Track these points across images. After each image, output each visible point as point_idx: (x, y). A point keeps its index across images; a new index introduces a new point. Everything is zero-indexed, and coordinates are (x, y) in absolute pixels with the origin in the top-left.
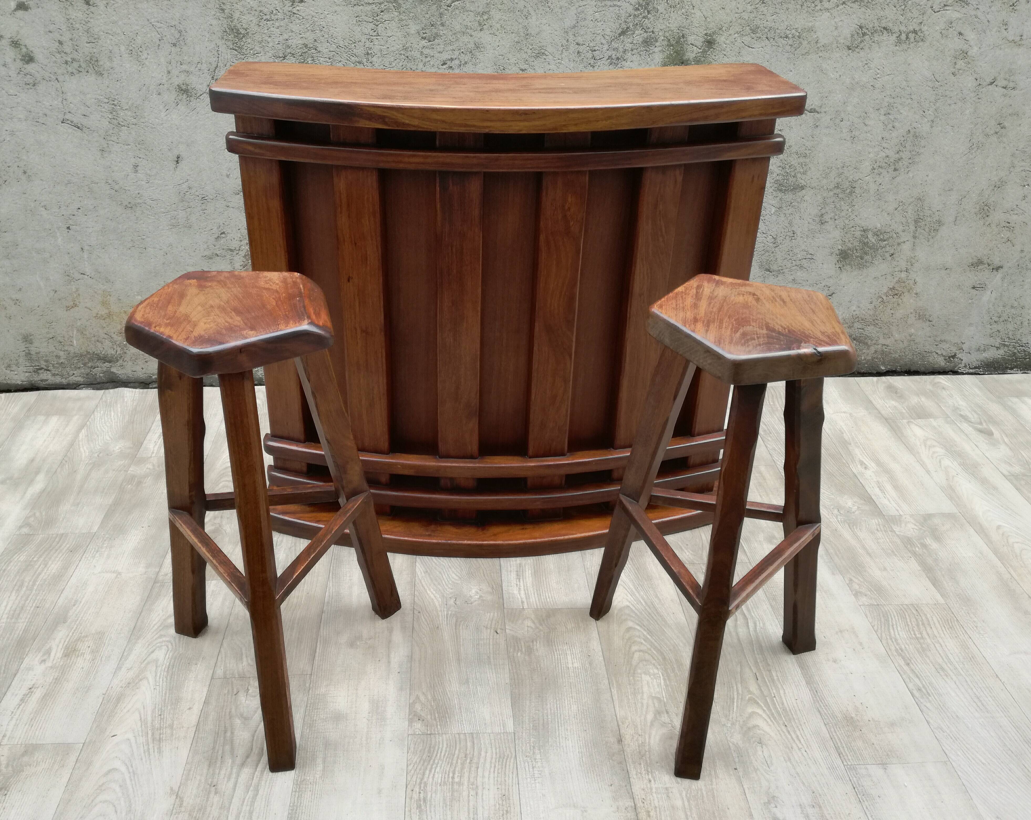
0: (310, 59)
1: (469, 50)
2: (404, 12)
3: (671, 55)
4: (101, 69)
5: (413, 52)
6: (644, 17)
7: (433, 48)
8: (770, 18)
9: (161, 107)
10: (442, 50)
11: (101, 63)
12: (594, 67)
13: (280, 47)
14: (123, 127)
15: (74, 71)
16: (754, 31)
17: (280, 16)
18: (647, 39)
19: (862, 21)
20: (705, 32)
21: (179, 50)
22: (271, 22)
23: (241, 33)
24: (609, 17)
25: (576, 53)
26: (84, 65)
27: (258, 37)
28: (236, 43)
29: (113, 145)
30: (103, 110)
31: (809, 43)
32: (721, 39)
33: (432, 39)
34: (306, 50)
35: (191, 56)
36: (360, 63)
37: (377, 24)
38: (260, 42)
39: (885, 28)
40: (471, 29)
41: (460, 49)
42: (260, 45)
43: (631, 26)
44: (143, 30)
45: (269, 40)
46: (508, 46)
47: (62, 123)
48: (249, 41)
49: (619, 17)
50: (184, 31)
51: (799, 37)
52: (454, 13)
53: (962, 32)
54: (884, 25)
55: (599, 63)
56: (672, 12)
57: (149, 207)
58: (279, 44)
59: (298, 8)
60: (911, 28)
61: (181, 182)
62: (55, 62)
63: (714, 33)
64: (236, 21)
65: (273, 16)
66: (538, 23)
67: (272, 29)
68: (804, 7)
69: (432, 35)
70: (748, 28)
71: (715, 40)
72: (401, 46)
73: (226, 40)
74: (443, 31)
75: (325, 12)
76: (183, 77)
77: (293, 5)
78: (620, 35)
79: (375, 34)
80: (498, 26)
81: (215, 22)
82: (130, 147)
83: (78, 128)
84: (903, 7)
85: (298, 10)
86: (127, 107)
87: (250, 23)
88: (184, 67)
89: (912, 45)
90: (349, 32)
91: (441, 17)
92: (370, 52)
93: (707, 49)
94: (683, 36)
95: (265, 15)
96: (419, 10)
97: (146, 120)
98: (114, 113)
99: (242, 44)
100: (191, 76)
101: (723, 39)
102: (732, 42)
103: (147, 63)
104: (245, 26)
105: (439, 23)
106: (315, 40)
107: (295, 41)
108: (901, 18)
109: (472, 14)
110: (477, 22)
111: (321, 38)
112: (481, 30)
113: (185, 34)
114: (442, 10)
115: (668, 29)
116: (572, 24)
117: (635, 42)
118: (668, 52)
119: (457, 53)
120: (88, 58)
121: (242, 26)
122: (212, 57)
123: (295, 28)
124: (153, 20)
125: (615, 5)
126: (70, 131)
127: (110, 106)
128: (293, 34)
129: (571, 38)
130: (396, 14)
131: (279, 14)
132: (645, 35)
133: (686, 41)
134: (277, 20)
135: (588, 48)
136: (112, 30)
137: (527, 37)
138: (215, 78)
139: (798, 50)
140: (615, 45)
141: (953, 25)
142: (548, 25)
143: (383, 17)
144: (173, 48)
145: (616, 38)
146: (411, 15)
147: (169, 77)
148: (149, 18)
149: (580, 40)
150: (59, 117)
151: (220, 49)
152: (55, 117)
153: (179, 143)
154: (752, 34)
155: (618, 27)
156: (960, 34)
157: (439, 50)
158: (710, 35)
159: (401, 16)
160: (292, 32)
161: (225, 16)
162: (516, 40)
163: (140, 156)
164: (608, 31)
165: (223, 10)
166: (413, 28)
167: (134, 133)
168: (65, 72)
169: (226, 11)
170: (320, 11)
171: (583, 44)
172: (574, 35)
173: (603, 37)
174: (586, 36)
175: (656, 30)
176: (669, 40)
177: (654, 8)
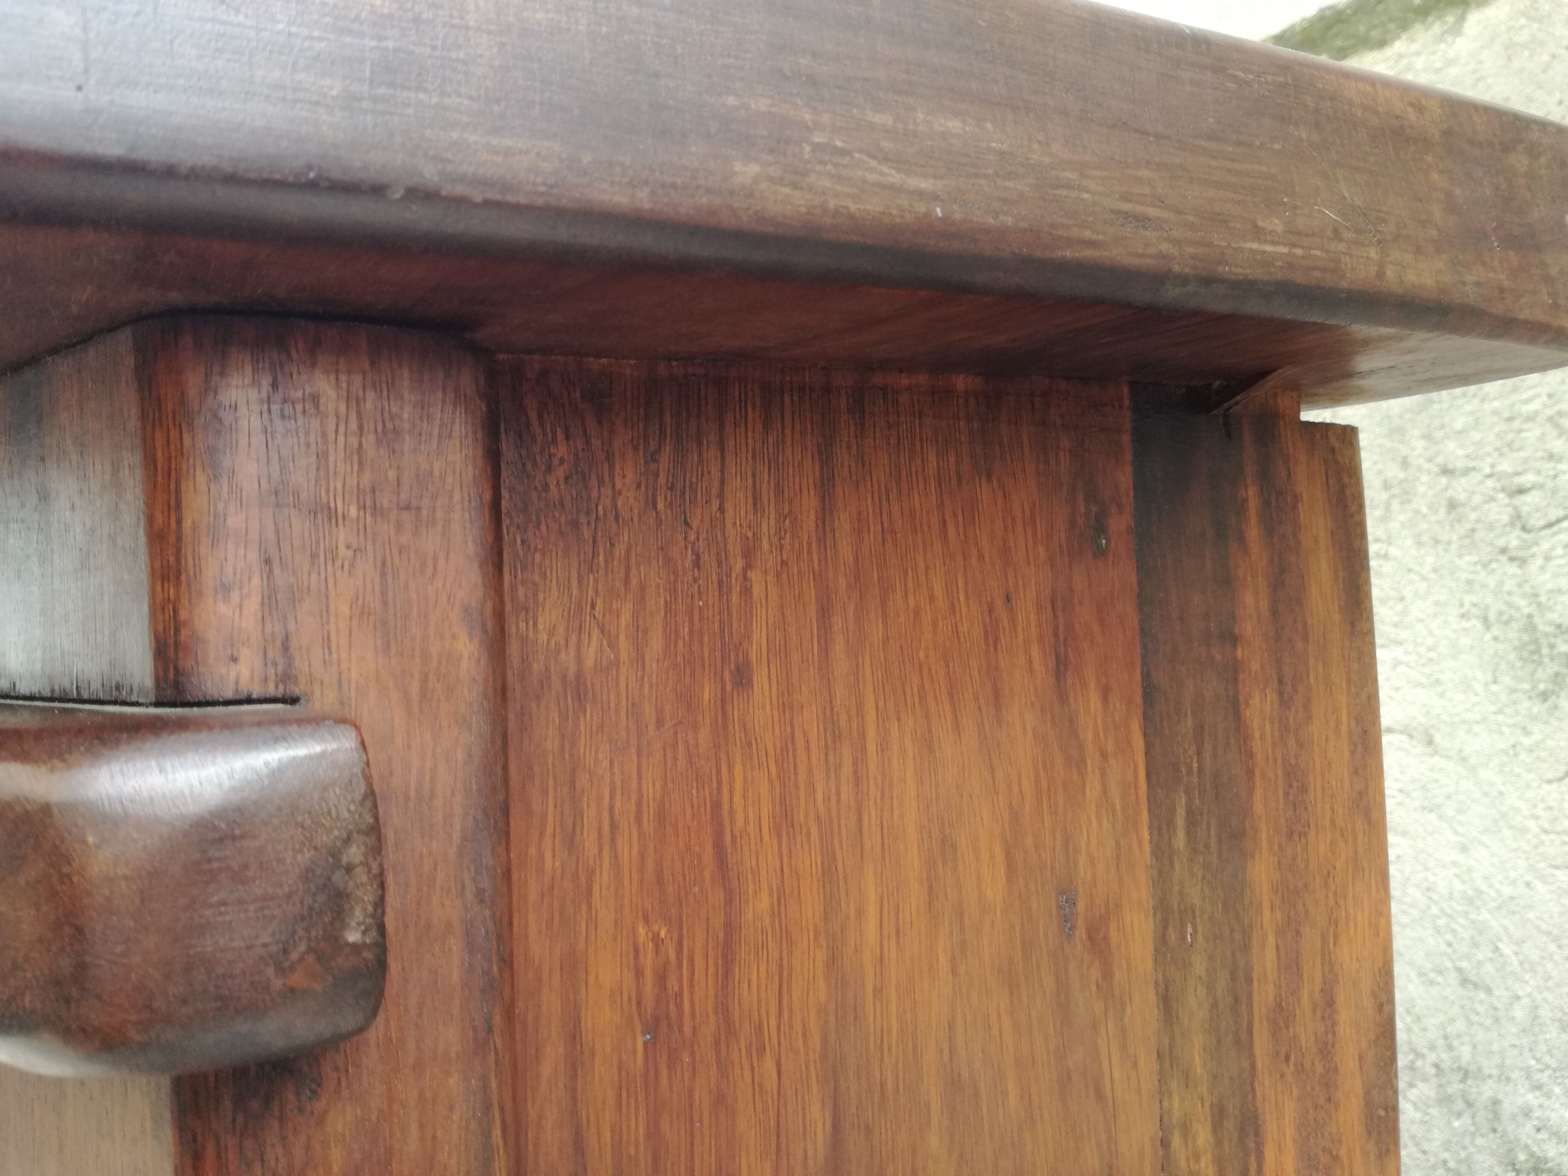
12: (1522, 562)
25: (1442, 511)
55: (1545, 546)
135: (1490, 483)
171: (1467, 471)
172: (1427, 437)
173: (1557, 426)
174: (1476, 436)
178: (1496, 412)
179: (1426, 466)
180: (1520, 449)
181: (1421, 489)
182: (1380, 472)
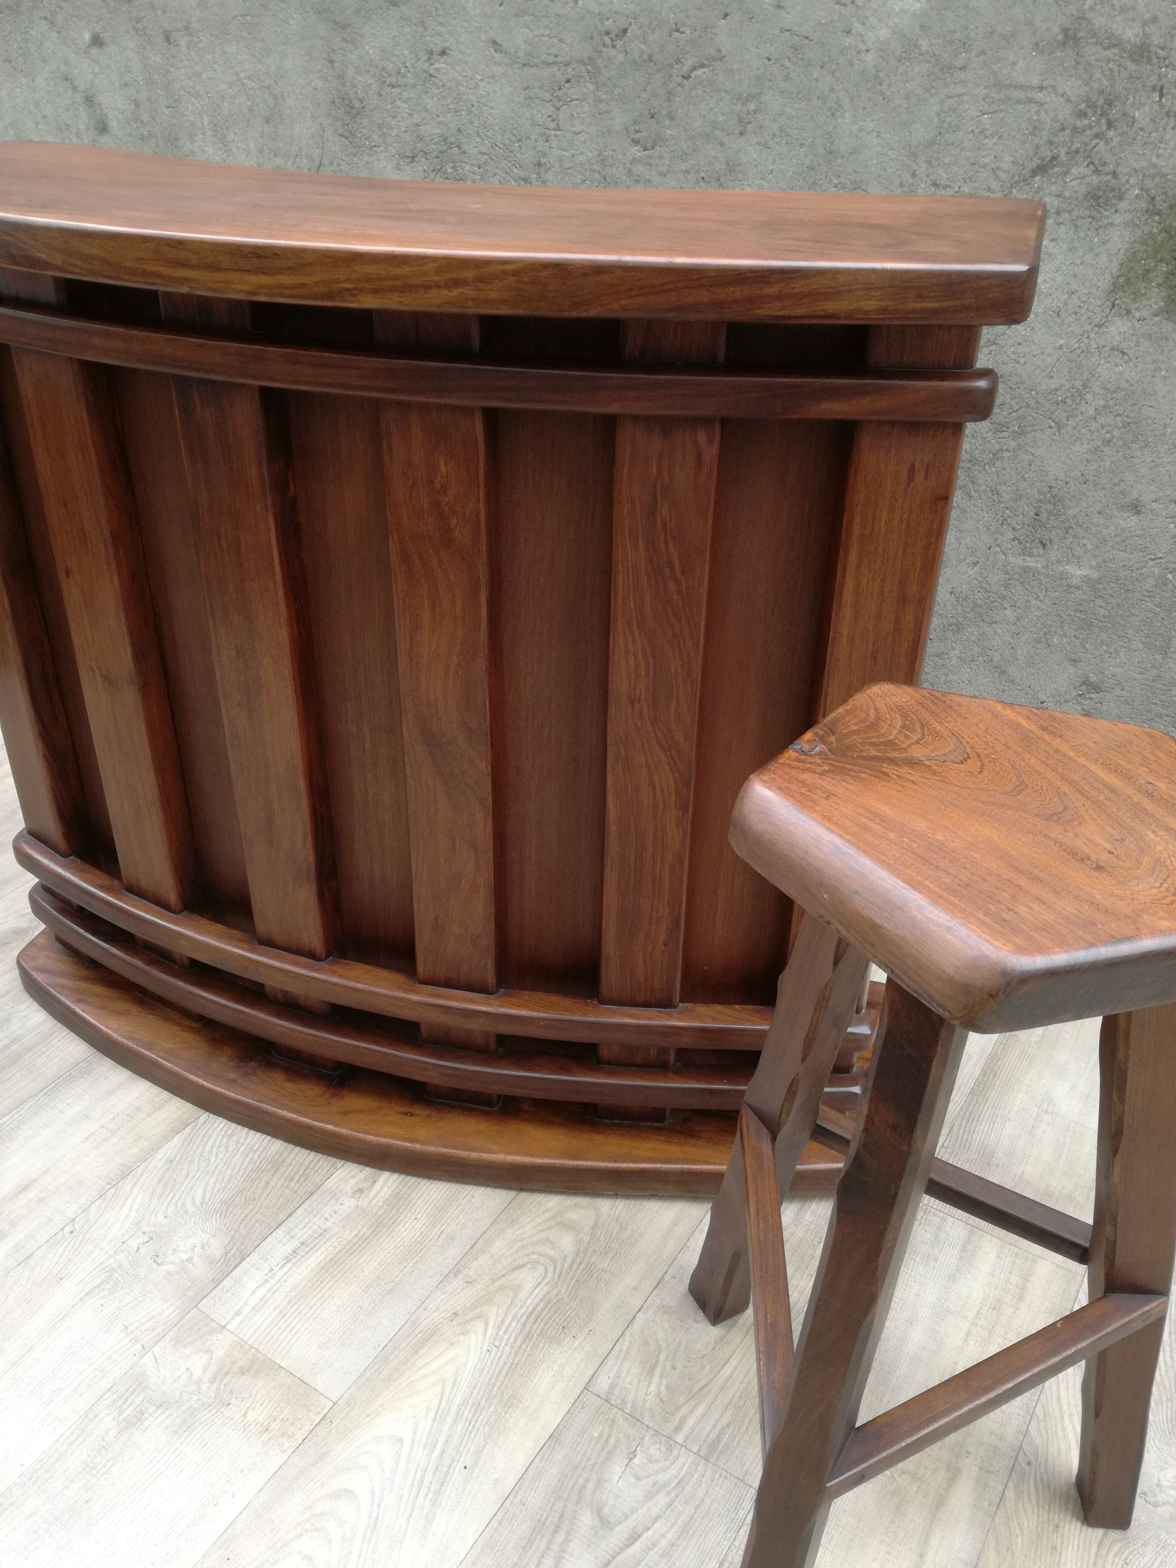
0: (450, 165)
1: (715, 175)
2: (605, 85)
3: (1153, 237)
4: (180, 153)
5: (614, 169)
6: (1097, 136)
7: (650, 164)
10: (665, 169)
11: (181, 143)
13: (407, 137)
17: (410, 79)
18: (1099, 189)
21: (273, 130)
22: (397, 90)
23: (354, 107)
24: (1014, 126)
26: (161, 144)
27: (377, 117)
28: (348, 124)
33: (649, 145)
34: (445, 147)
35: (287, 143)
36: (526, 180)
37: (558, 105)
38: (380, 127)
40: (723, 129)
41: (698, 172)
43: (1062, 155)
44: (230, 90)
45: (393, 122)
46: (790, 173)
48: (365, 122)
49: (1035, 130)
50: (280, 98)
52: (693, 93)
56: (1169, 129)
58: (406, 131)
59: (437, 65)
62: (130, 135)
64: (348, 84)
65: (400, 79)
69: (650, 136)
72: (595, 153)
73: (334, 117)
74: (670, 130)
75: (477, 76)
77: (429, 58)
78: (1034, 173)
79: (553, 125)
80: (775, 127)
81: (319, 84)
85: (437, 70)
87: (368, 89)
90: (512, 118)
91: (669, 101)
92: (543, 161)
95: (390, 75)
99: (356, 126)
103: (234, 149)
104: (361, 94)
105: (664, 112)
106: (460, 130)
107: (429, 128)
109: (727, 97)
110: (735, 117)
111: (469, 126)
112: (741, 134)
113: (281, 102)
115: (1152, 171)
116: (927, 137)
117: (1067, 194)
118: (1146, 229)
120: (167, 134)
121: (356, 93)
122: (315, 146)
123: (430, 103)
124: (242, 75)
125: (1030, 101)
128: (427, 115)
129: (922, 169)
130: (591, 86)
131: (409, 74)
132: (1095, 180)
134: (406, 86)
136: (194, 88)
137: (831, 157)
142: (875, 134)
143: (569, 93)
144: (266, 128)
145: (1025, 180)
146: (618, 91)
148: (238, 70)
149: (941, 175)
151: (326, 134)
155: (1031, 153)
157: (660, 168)
159: (599, 93)
160: (427, 110)
161: (334, 75)
162: (807, 162)
164: (1006, 162)
165: (332, 62)
166: (619, 120)
169: (336, 65)
170: (470, 74)
171: (946, 187)
172: (929, 162)
173: (995, 174)
175: (1122, 170)
176: (1153, 198)
177: (1125, 114)
178: (967, 159)
179: (925, 179)
180: (976, 181)
182: (900, 176)
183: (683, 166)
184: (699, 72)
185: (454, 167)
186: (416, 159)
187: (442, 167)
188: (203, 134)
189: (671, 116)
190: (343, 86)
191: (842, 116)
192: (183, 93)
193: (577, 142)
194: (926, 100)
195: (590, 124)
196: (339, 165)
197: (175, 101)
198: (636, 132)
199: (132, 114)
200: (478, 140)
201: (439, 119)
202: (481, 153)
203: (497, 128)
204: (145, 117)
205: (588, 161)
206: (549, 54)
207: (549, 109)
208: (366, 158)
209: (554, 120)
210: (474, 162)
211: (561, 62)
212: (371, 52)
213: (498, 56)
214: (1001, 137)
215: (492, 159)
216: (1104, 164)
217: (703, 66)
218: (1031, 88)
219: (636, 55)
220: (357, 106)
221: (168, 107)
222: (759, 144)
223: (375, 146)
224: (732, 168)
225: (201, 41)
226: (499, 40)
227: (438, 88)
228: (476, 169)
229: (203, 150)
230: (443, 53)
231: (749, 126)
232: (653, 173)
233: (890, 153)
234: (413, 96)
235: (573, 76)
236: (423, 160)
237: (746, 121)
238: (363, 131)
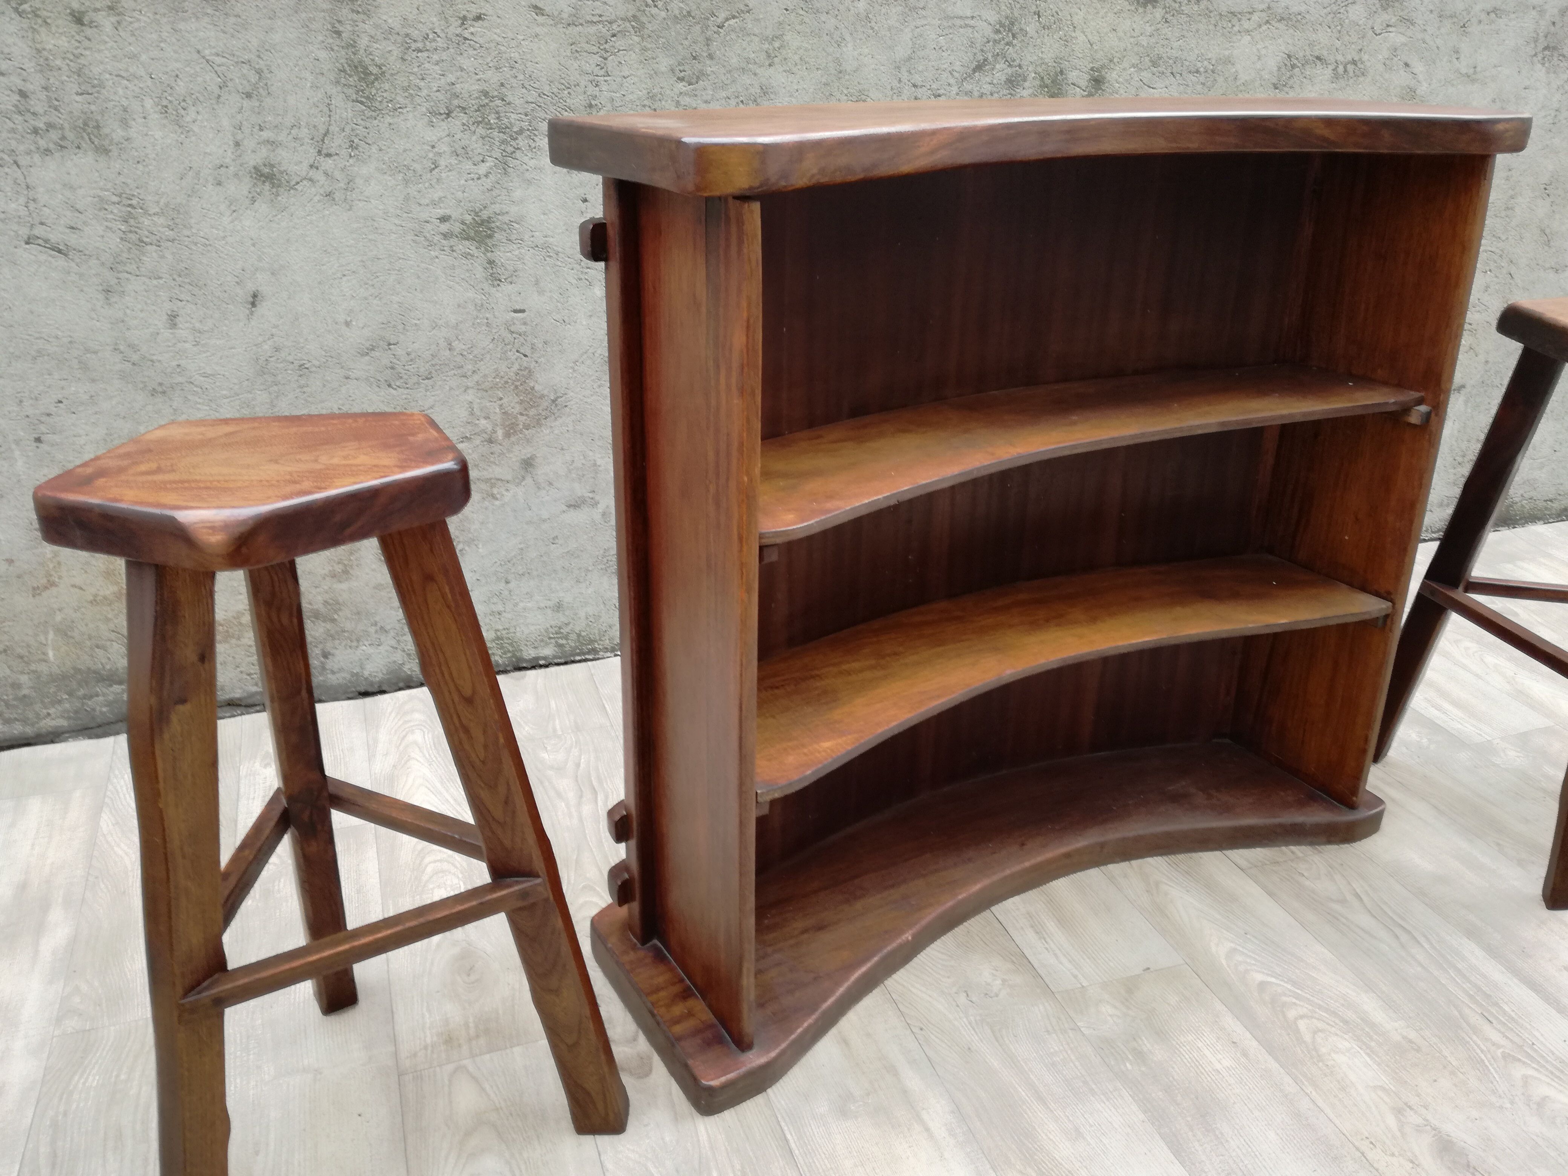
0: (493, 116)
1: (752, 98)
2: (650, 36)
4: (106, 143)
5: (663, 103)
6: (1007, 44)
7: (696, 96)
8: (1176, 45)
9: (223, 207)
10: (709, 97)
11: (106, 131)
13: (440, 96)
14: (149, 247)
15: (52, 146)
16: (1155, 64)
17: (440, 43)
18: (1012, 76)
19: (1291, 48)
20: (1091, 65)
21: (257, 104)
22: (425, 54)
23: (371, 74)
24: (960, 43)
26: (70, 135)
27: (401, 80)
28: (362, 91)
29: (127, 279)
30: (110, 216)
31: (1226, 79)
32: (1112, 76)
33: (694, 81)
34: (487, 101)
35: (279, 115)
37: (605, 56)
38: (405, 89)
39: (1318, 58)
40: (755, 63)
41: (737, 97)
42: (406, 94)
43: (990, 57)
44: (188, 69)
45: (422, 84)
46: (811, 90)
47: (27, 243)
48: (387, 86)
49: (972, 44)
50: (266, 71)
51: (1213, 72)
52: (728, 38)
53: (1409, 62)
54: (1316, 54)
56: (1046, 36)
57: (199, 390)
58: (438, 91)
59: (472, 29)
60: (1349, 58)
61: (260, 339)
62: (13, 131)
63: (1103, 67)
64: (362, 51)
65: (428, 43)
66: (856, 53)
67: (427, 65)
68: (1218, 28)
69: (694, 74)
70: (1147, 59)
71: (1104, 78)
72: (645, 92)
73: (345, 85)
74: (710, 67)
75: (519, 37)
76: (264, 152)
77: (463, 24)
78: (974, 71)
80: (797, 58)
81: (323, 55)
82: (161, 282)
83: (60, 251)
84: (1339, 28)
85: (472, 34)
86: (157, 210)
87: (387, 55)
88: (265, 134)
89: (1351, 81)
90: (560, 70)
92: (593, 102)
93: (1093, 90)
94: (1061, 72)
95: (415, 41)
96: (673, 33)
97: (194, 231)
98: (132, 222)
99: (374, 91)
100: (279, 151)
101: (1114, 75)
102: (1127, 80)
103: (196, 129)
104: (378, 61)
105: (705, 54)
106: (502, 85)
107: (466, 86)
108: (1338, 44)
109: (757, 39)
110: (764, 53)
111: (513, 80)
112: (770, 65)
113: (269, 76)
114: (709, 33)
115: (1040, 62)
116: (906, 55)
117: (995, 82)
119: (733, 102)
120: (80, 123)
121: (373, 60)
122: (319, 115)
123: (466, 63)
124: (207, 52)
125: (967, 26)
126: (43, 257)
127: (124, 209)
128: (463, 74)
129: (905, 76)
130: (637, 39)
131: (439, 39)
132: (1009, 71)
133: (1066, 79)
134: (436, 49)
135: (929, 92)
136: (127, 70)
137: (840, 75)
138: (324, 151)
139: (1212, 90)
140: (967, 86)
141: (1399, 52)
142: (870, 56)
143: (617, 45)
144: (246, 103)
145: (970, 76)
146: (662, 40)
147: (238, 152)
148: (200, 48)
149: (917, 79)
150: (20, 233)
151: (333, 102)
152: (12, 233)
153: (257, 269)
154: (1152, 68)
155: (972, 59)
156: (1407, 65)
157: (705, 98)
158: (1098, 70)
159: (645, 44)
160: (462, 69)
161: (343, 44)
162: (824, 80)
163: (182, 297)
164: (957, 66)
165: (338, 33)
166: (664, 63)
167: (170, 257)
168: (33, 148)
169: (343, 35)
170: (510, 35)
171: (922, 86)
174: (926, 74)
175: (1024, 63)
176: (1042, 78)
177: (1021, 30)
181: (905, 91)
183: (724, 94)
184: (732, 22)
185: (498, 118)
186: (453, 115)
187: (484, 119)
188: (145, 118)
189: (711, 57)
190: (355, 54)
191: (846, 46)
192: (108, 76)
193: (626, 84)
194: (902, 30)
195: (638, 69)
196: (353, 130)
197: (94, 87)
198: (681, 71)
199: (16, 106)
200: (524, 90)
201: (478, 77)
202: (527, 102)
203: (544, 80)
204: (39, 109)
205: (639, 99)
206: (593, 15)
207: (597, 59)
208: (389, 119)
209: (602, 68)
210: (521, 111)
211: (607, 21)
212: (390, 21)
213: (540, 19)
214: (952, 51)
215: (539, 106)
216: (1014, 61)
217: (734, 17)
218: (967, 17)
219: (677, 12)
220: (374, 72)
221: (82, 94)
222: (785, 71)
223: (400, 108)
224: (765, 91)
225: (138, 20)
226: (540, 5)
227: (475, 49)
228: (523, 117)
229: (146, 135)
230: (479, 18)
231: (776, 59)
232: (699, 101)
233: (882, 68)
234: (444, 58)
235: (619, 32)
236: (462, 115)
237: (773, 55)
238: (385, 95)
